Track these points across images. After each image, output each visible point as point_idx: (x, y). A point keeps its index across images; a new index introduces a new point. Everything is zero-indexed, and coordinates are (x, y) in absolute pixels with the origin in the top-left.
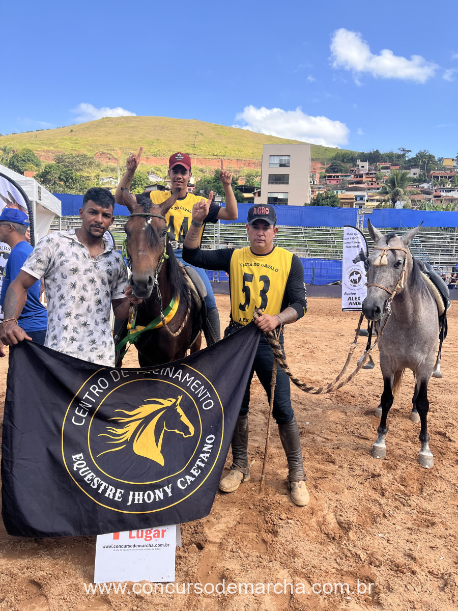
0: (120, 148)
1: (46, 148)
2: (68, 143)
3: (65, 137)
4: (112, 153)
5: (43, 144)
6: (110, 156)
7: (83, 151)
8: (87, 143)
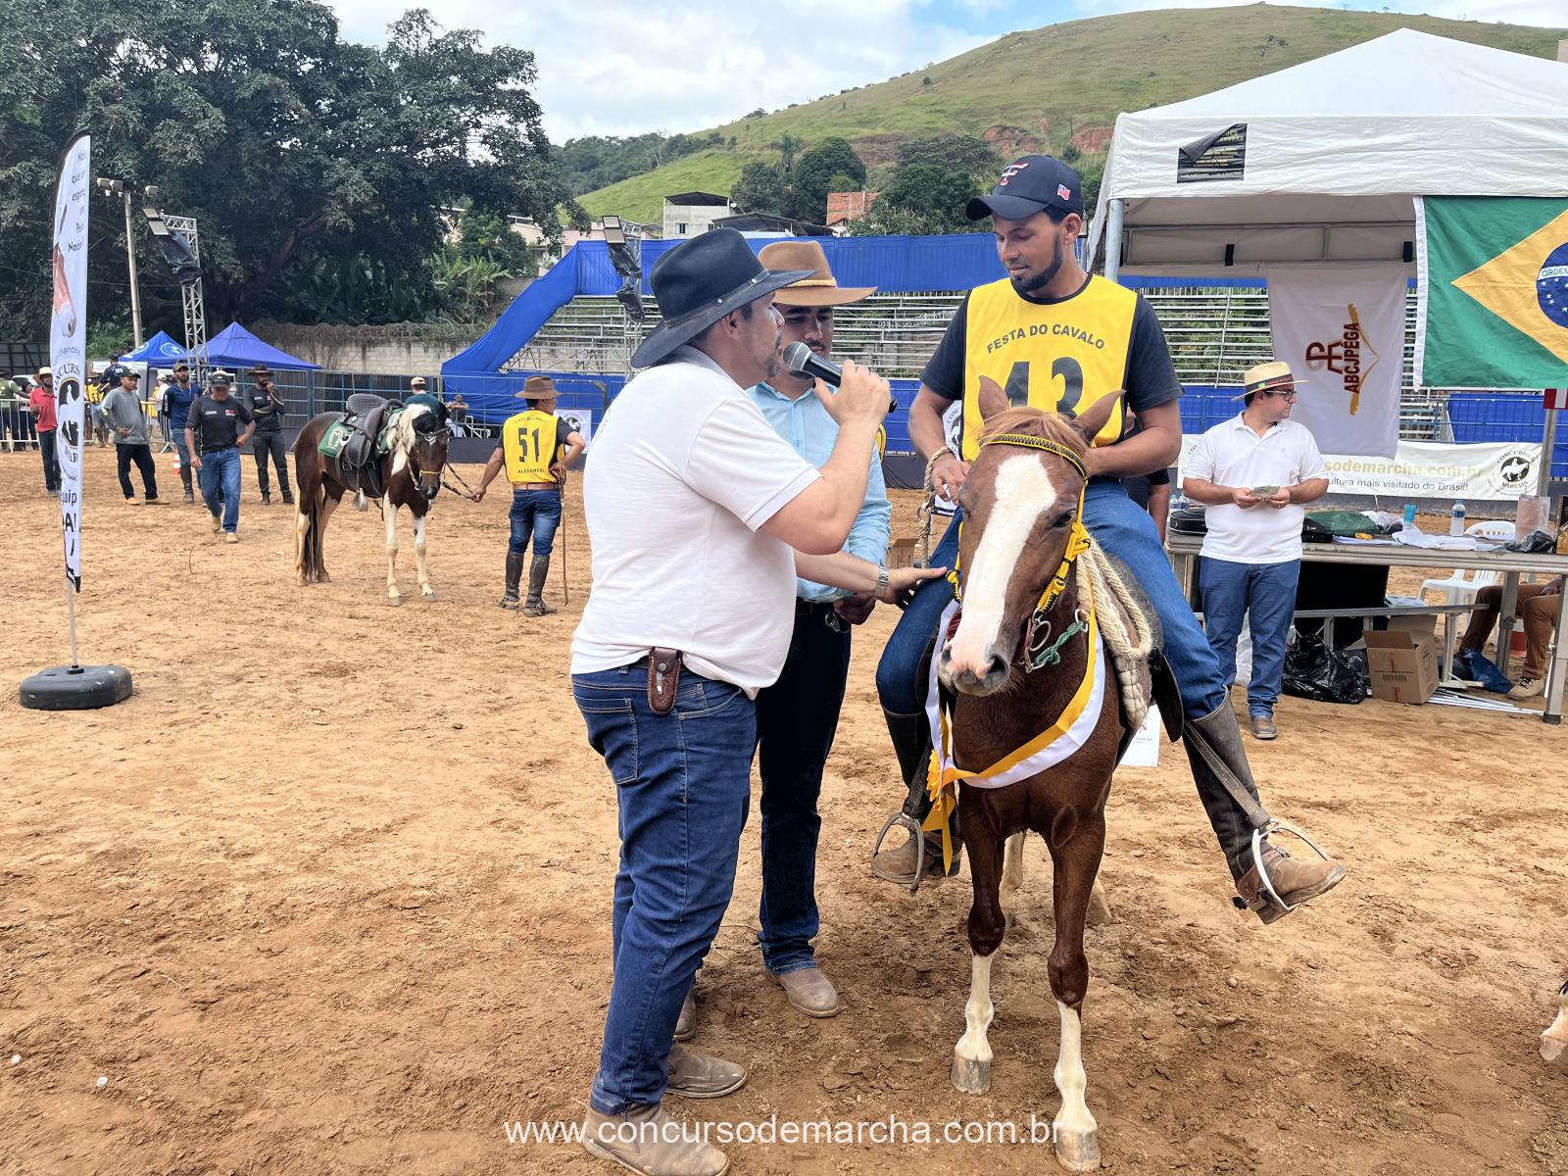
0: (1048, 111)
1: (865, 132)
2: (918, 112)
3: (912, 98)
4: (1026, 126)
5: (861, 123)
6: (1021, 135)
7: (956, 129)
8: (963, 106)
